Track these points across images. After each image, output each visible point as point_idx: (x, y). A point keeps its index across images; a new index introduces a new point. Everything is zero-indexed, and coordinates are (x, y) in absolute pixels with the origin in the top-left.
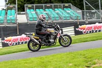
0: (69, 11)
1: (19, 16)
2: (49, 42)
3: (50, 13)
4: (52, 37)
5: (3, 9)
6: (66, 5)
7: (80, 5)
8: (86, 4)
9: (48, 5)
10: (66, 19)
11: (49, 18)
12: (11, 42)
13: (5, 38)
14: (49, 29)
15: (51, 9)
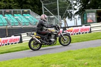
0: (28, 16)
2: (50, 41)
3: (9, 19)
6: (26, 10)
7: (38, 10)
8: (45, 10)
9: (8, 11)
10: (25, 25)
11: (8, 23)
14: (49, 29)
15: (10, 15)
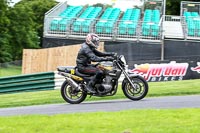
1: (167, 24)
4: (109, 79)
5: (136, 7)
12: (146, 75)
13: (136, 65)
